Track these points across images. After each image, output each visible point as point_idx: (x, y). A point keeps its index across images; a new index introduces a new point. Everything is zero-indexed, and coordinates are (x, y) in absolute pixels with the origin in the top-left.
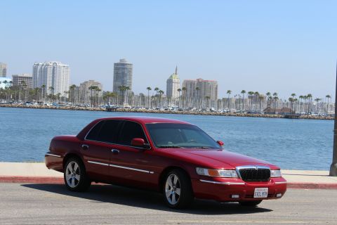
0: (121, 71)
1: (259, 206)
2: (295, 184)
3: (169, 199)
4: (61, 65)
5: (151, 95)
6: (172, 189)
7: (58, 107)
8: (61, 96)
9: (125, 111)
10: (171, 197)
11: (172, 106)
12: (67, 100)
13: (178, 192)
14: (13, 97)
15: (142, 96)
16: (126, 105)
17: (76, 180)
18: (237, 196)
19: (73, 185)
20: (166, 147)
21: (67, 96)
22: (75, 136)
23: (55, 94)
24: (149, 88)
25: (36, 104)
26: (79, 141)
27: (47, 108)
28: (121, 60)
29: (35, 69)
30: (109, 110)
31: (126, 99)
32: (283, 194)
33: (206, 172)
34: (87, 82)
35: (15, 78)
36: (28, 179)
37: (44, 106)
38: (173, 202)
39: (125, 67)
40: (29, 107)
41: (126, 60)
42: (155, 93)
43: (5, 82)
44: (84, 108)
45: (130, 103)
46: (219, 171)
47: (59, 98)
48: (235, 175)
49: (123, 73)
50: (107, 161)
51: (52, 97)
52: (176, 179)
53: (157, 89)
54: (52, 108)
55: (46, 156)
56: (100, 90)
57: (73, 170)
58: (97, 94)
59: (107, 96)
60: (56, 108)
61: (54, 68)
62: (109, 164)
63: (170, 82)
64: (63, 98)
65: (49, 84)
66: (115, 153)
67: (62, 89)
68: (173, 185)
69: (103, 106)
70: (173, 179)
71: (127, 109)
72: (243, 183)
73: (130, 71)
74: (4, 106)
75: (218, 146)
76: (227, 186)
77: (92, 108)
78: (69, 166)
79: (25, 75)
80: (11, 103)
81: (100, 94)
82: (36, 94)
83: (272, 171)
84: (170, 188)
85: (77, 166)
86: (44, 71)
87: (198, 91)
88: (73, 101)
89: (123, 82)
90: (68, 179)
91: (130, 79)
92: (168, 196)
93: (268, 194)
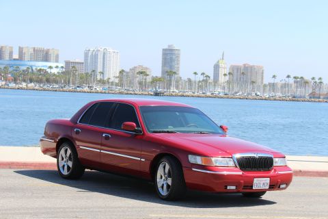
0: (169, 57)
1: (264, 197)
2: (313, 172)
3: (160, 189)
4: (111, 51)
5: (198, 80)
6: (163, 178)
7: (107, 91)
8: (110, 81)
9: (172, 95)
10: (162, 187)
11: (218, 91)
12: (117, 85)
13: (170, 181)
14: (65, 82)
15: (190, 80)
16: (173, 89)
17: (68, 167)
18: (233, 188)
19: (65, 172)
20: (160, 132)
21: (117, 81)
22: (69, 119)
23: (105, 79)
24: (195, 73)
25: (86, 89)
26: (73, 124)
27: (97, 92)
28: (169, 46)
29: (86, 55)
30: (157, 94)
31: (173, 83)
32: (287, 184)
33: (199, 160)
34: (135, 67)
35: (67, 63)
36: (25, 165)
37: (93, 90)
38: (164, 193)
39: (174, 52)
40: (80, 92)
41: (174, 46)
42: (201, 78)
43: (57, 67)
44: (132, 93)
45: (177, 87)
46: (213, 159)
47: (108, 82)
48: (231, 164)
49: (171, 58)
50: (99, 147)
51: (102, 82)
52: (167, 167)
53: (203, 74)
54: (101, 93)
55: (42, 140)
56: (148, 75)
57: (66, 157)
58: (146, 79)
59: (155, 81)
60: (105, 93)
61: (104, 53)
62: (101, 149)
63: (217, 67)
64: (112, 82)
65: (100, 69)
66: (107, 138)
67: (112, 74)
68: (165, 174)
69: (151, 90)
70: (164, 167)
71: (174, 94)
72: (241, 173)
73: (178, 57)
74: (56, 91)
75: (220, 131)
76: (223, 175)
77: (141, 92)
78: (62, 152)
79: (77, 61)
80: (62, 88)
81: (149, 79)
82: (87, 78)
83: (276, 160)
84: (161, 177)
85: (69, 152)
86: (95, 57)
87: (244, 75)
88: (122, 85)
89: (171, 67)
90: (61, 166)
91: (178, 64)
92: (159, 185)
93: (270, 186)
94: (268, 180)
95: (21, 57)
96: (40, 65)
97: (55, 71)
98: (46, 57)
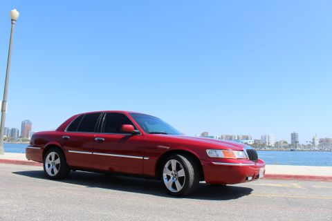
0: (294, 136)
4: (271, 135)
11: (316, 148)
15: (304, 145)
21: (274, 146)
23: (270, 145)
28: (293, 132)
29: (262, 137)
30: (292, 150)
34: (282, 140)
35: (255, 141)
39: (295, 134)
41: (296, 132)
51: (269, 147)
59: (290, 146)
61: (268, 136)
63: (314, 139)
64: (272, 147)
65: (267, 142)
67: (272, 144)
73: (297, 136)
79: (259, 139)
82: (263, 145)
86: (265, 138)
87: (324, 142)
89: (295, 140)
95: (238, 139)
96: (245, 141)
97: (251, 143)
98: (247, 139)
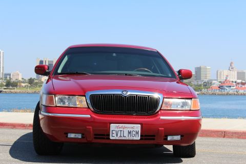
18: (79, 136)
72: (89, 116)
93: (141, 136)
94: (138, 128)
